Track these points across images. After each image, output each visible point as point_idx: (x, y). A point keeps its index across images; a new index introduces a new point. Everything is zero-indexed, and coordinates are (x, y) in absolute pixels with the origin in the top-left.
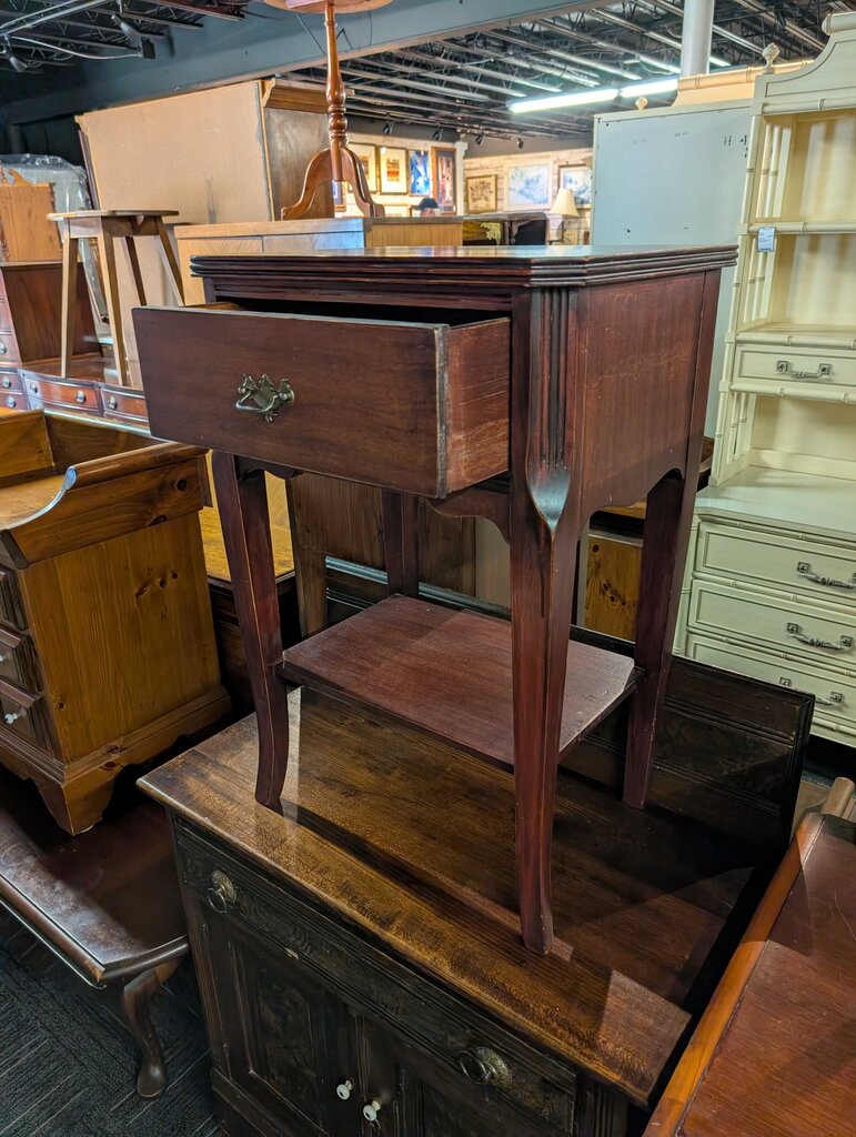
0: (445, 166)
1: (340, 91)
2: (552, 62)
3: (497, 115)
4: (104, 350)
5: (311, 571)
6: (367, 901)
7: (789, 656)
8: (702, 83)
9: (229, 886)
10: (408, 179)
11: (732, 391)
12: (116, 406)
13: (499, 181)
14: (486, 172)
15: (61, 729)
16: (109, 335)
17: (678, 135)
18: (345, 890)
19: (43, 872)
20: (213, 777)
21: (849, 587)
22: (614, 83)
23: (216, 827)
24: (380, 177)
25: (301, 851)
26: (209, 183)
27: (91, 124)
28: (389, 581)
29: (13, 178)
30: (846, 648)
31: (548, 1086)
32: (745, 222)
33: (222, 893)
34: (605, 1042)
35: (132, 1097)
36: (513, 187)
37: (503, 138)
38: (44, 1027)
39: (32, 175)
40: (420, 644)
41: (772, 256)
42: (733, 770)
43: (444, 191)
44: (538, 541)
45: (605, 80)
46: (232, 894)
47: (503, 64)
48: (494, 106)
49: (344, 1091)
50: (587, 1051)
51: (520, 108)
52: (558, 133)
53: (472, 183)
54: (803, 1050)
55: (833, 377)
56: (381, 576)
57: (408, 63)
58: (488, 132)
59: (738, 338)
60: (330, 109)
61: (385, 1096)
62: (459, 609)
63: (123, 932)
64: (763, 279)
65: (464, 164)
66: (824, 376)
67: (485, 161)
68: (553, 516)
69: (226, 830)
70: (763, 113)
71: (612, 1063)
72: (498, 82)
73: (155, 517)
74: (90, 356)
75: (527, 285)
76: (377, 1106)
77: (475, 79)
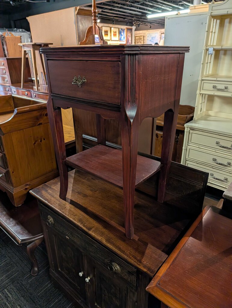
0: (129, 33)
1: (96, 9)
2: (159, 4)
3: (144, 19)
4: (33, 81)
5: (79, 139)
6: (85, 223)
7: (213, 167)
8: (196, 7)
9: (52, 219)
10: (119, 36)
11: (200, 94)
12: (35, 96)
13: (144, 37)
14: (141, 35)
15: (13, 179)
16: (34, 77)
17: (188, 22)
18: (80, 221)
19: (7, 216)
20: (49, 191)
21: (230, 149)
22: (176, 10)
23: (48, 203)
24: (111, 36)
25: (70, 210)
26: (61, 36)
27: (30, 19)
28: (97, 141)
29: (10, 34)
30: (229, 165)
31: (130, 273)
32: (205, 46)
33: (50, 221)
34: (144, 261)
35: (29, 275)
36: (148, 39)
37: (146, 25)
38: (8, 256)
39: (16, 34)
40: (103, 157)
41: (213, 56)
42: (187, 193)
43: (129, 40)
44: (128, 125)
45: (174, 9)
46: (53, 221)
47: (145, 4)
48: (143, 16)
49: (81, 274)
50: (139, 263)
51: (150, 16)
52: (161, 24)
53: (137, 38)
54: (195, 265)
55: (228, 90)
56: (95, 139)
57: (119, 4)
58: (142, 24)
59: (202, 79)
60: (93, 14)
61: (91, 276)
62: (116, 148)
63: (27, 232)
64: (210, 62)
65: (135, 33)
66: (226, 90)
67: (141, 32)
68: (132, 118)
69: (51, 204)
70: (211, 15)
71: (145, 267)
72: (144, 9)
73: (39, 123)
74: (29, 83)
75: (123, 53)
76: (89, 278)
77: (138, 8)
